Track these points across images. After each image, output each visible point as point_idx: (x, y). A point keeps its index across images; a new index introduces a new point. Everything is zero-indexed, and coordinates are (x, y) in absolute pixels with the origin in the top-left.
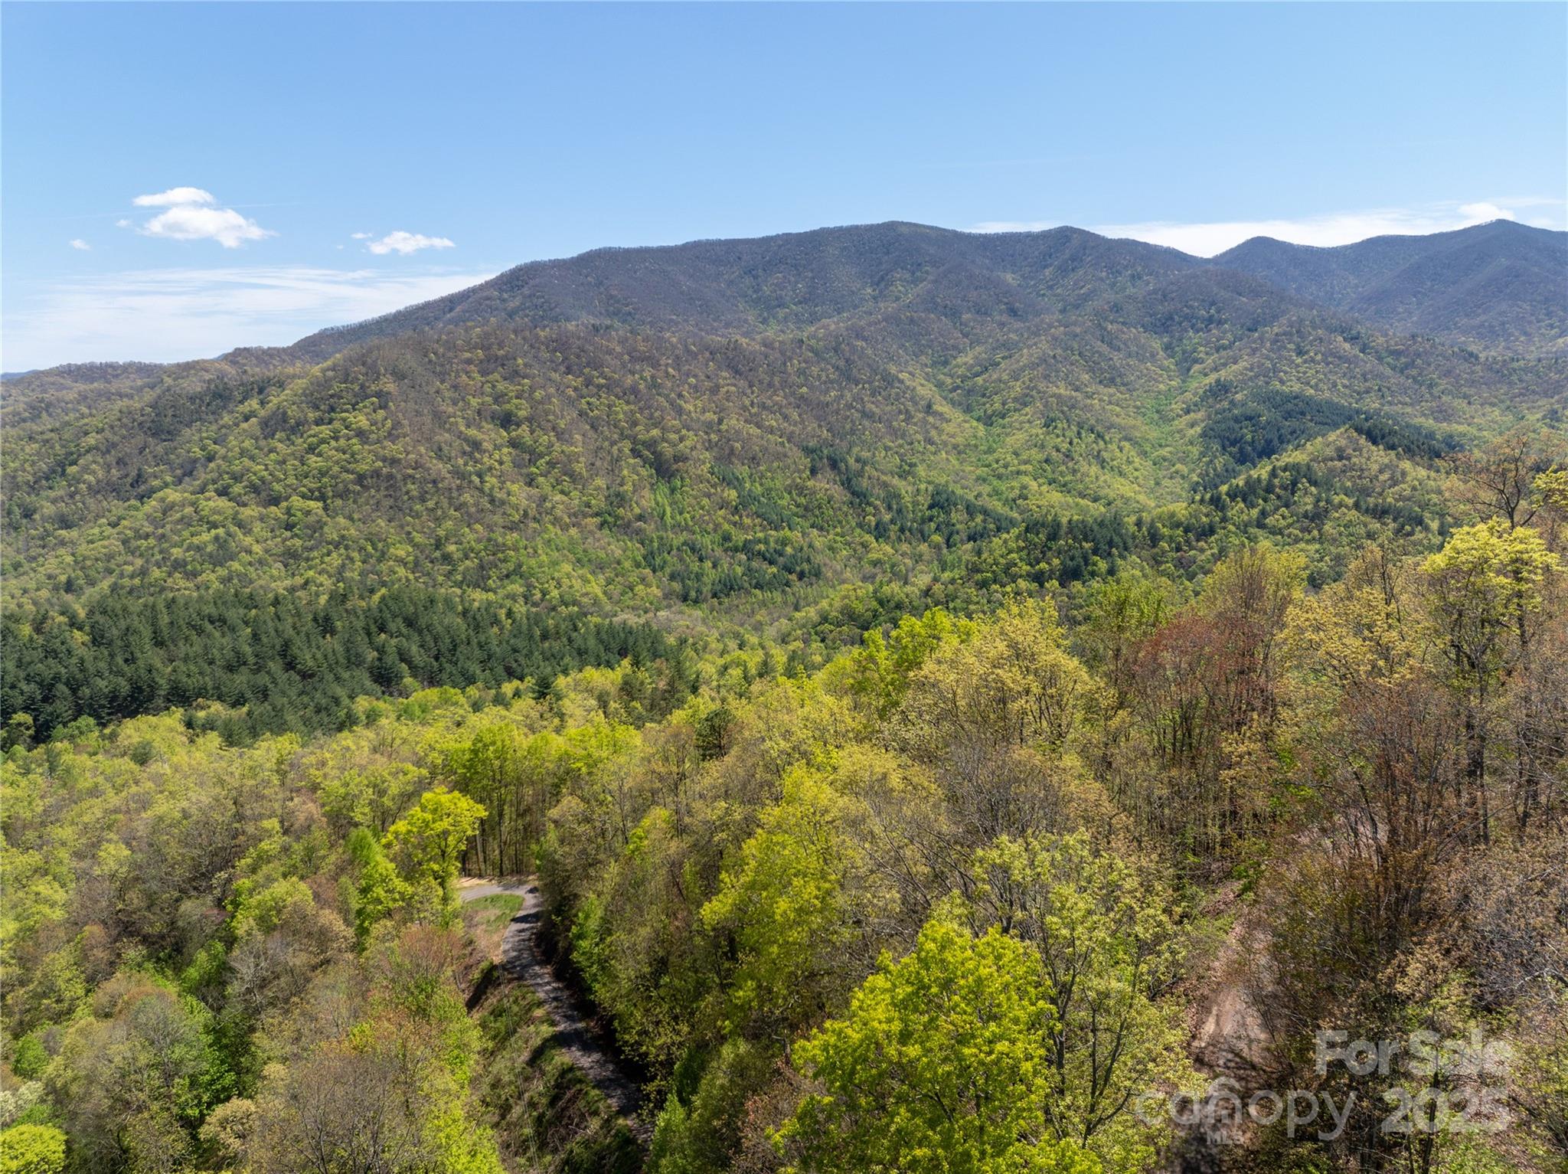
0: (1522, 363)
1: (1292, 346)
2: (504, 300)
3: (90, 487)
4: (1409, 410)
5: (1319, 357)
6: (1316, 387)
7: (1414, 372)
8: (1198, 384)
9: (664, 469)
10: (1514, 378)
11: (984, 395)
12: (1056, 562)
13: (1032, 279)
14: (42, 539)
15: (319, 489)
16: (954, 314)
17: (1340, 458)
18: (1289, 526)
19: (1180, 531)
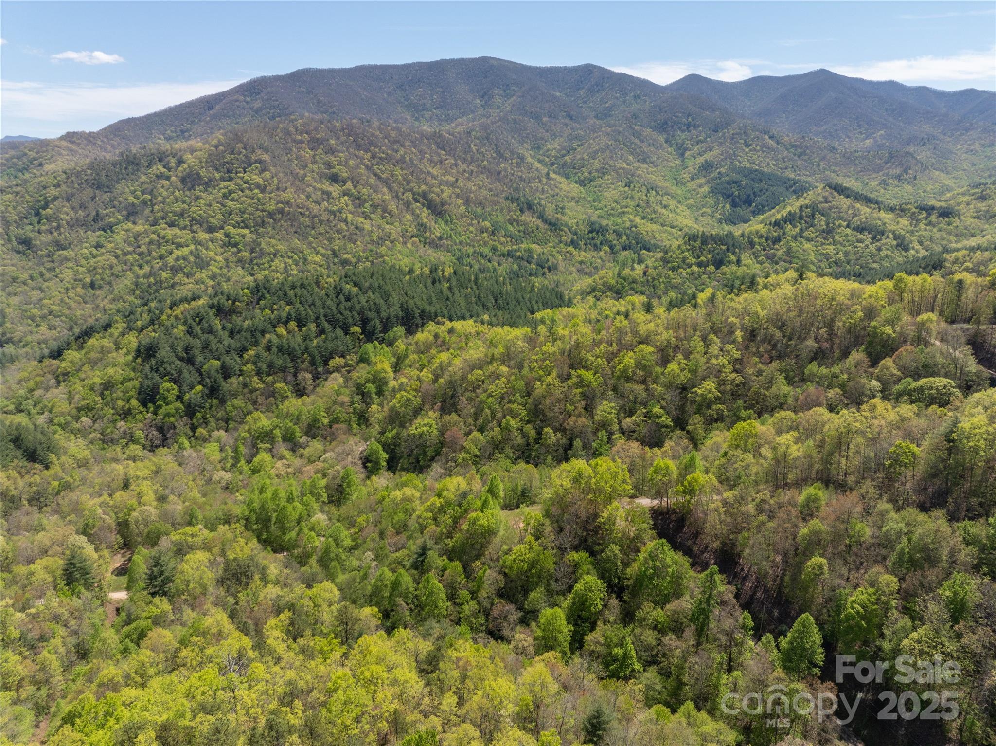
0: (860, 153)
1: (742, 141)
2: (247, 103)
3: (68, 223)
4: (810, 179)
5: (758, 148)
6: (759, 165)
7: (806, 158)
8: (694, 163)
9: (437, 210)
10: (857, 162)
11: (574, 168)
12: (710, 256)
13: (572, 96)
14: (49, 256)
15: (243, 222)
16: (537, 118)
17: (826, 202)
18: (816, 237)
19: (763, 240)
